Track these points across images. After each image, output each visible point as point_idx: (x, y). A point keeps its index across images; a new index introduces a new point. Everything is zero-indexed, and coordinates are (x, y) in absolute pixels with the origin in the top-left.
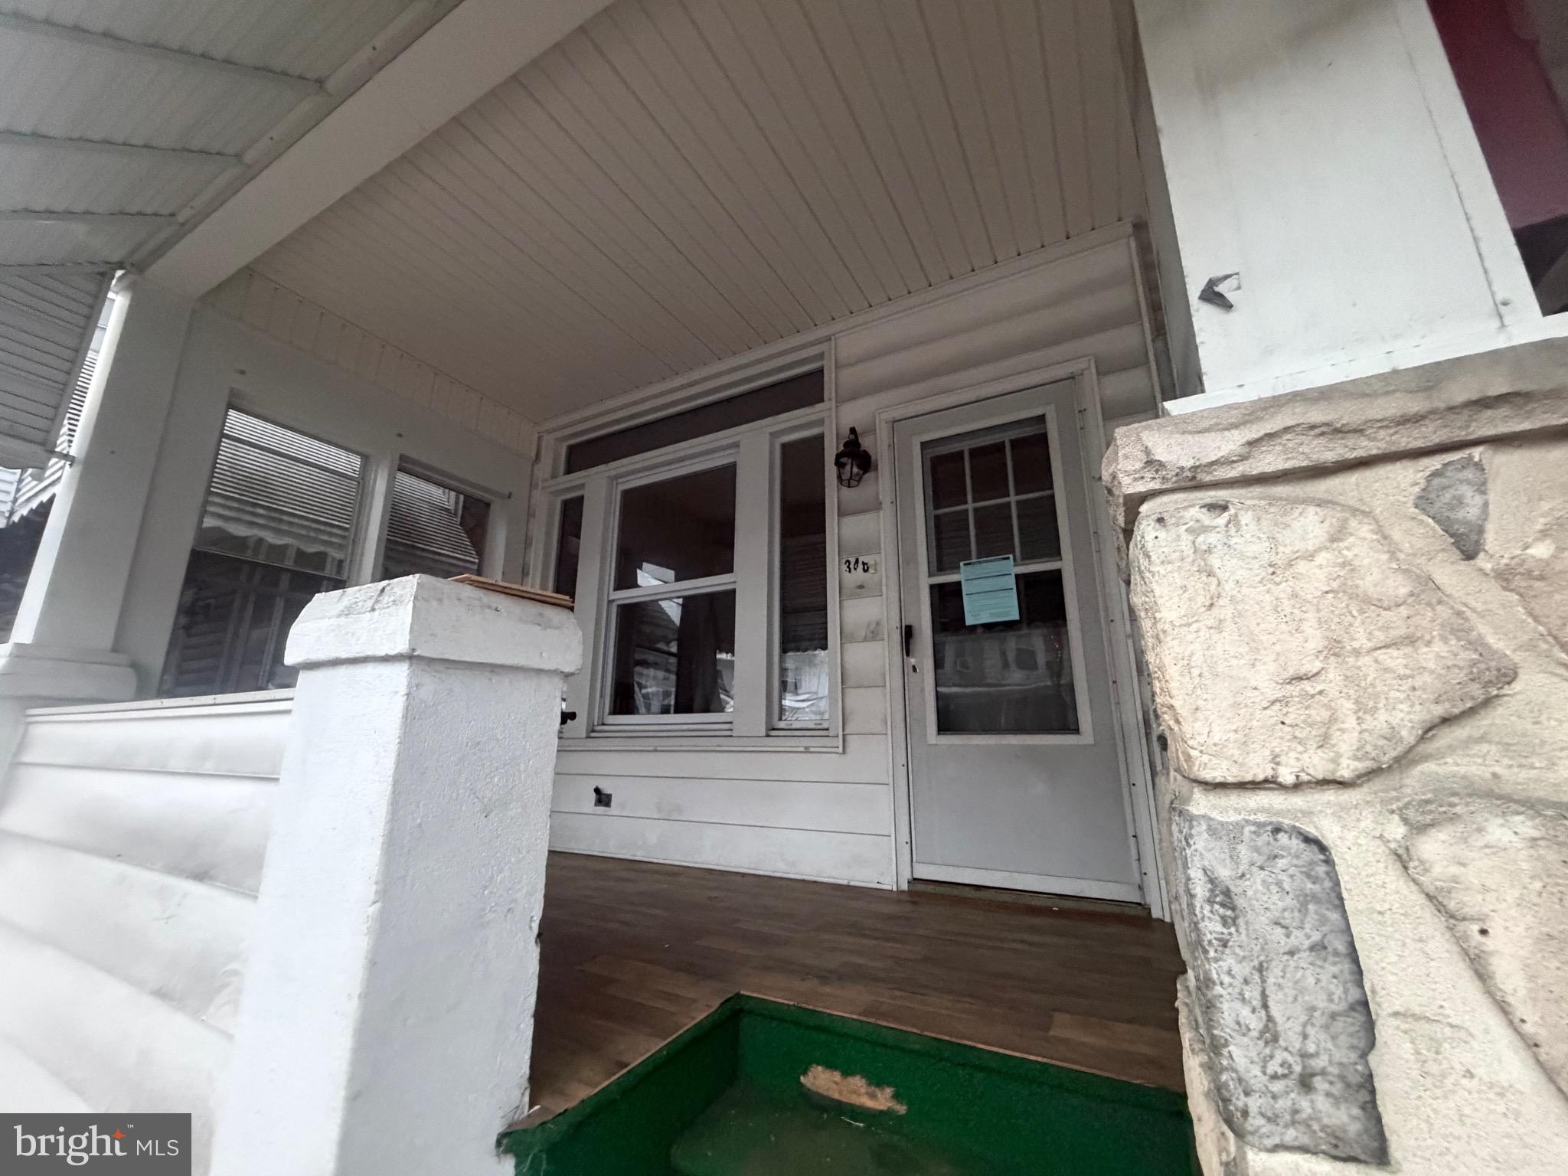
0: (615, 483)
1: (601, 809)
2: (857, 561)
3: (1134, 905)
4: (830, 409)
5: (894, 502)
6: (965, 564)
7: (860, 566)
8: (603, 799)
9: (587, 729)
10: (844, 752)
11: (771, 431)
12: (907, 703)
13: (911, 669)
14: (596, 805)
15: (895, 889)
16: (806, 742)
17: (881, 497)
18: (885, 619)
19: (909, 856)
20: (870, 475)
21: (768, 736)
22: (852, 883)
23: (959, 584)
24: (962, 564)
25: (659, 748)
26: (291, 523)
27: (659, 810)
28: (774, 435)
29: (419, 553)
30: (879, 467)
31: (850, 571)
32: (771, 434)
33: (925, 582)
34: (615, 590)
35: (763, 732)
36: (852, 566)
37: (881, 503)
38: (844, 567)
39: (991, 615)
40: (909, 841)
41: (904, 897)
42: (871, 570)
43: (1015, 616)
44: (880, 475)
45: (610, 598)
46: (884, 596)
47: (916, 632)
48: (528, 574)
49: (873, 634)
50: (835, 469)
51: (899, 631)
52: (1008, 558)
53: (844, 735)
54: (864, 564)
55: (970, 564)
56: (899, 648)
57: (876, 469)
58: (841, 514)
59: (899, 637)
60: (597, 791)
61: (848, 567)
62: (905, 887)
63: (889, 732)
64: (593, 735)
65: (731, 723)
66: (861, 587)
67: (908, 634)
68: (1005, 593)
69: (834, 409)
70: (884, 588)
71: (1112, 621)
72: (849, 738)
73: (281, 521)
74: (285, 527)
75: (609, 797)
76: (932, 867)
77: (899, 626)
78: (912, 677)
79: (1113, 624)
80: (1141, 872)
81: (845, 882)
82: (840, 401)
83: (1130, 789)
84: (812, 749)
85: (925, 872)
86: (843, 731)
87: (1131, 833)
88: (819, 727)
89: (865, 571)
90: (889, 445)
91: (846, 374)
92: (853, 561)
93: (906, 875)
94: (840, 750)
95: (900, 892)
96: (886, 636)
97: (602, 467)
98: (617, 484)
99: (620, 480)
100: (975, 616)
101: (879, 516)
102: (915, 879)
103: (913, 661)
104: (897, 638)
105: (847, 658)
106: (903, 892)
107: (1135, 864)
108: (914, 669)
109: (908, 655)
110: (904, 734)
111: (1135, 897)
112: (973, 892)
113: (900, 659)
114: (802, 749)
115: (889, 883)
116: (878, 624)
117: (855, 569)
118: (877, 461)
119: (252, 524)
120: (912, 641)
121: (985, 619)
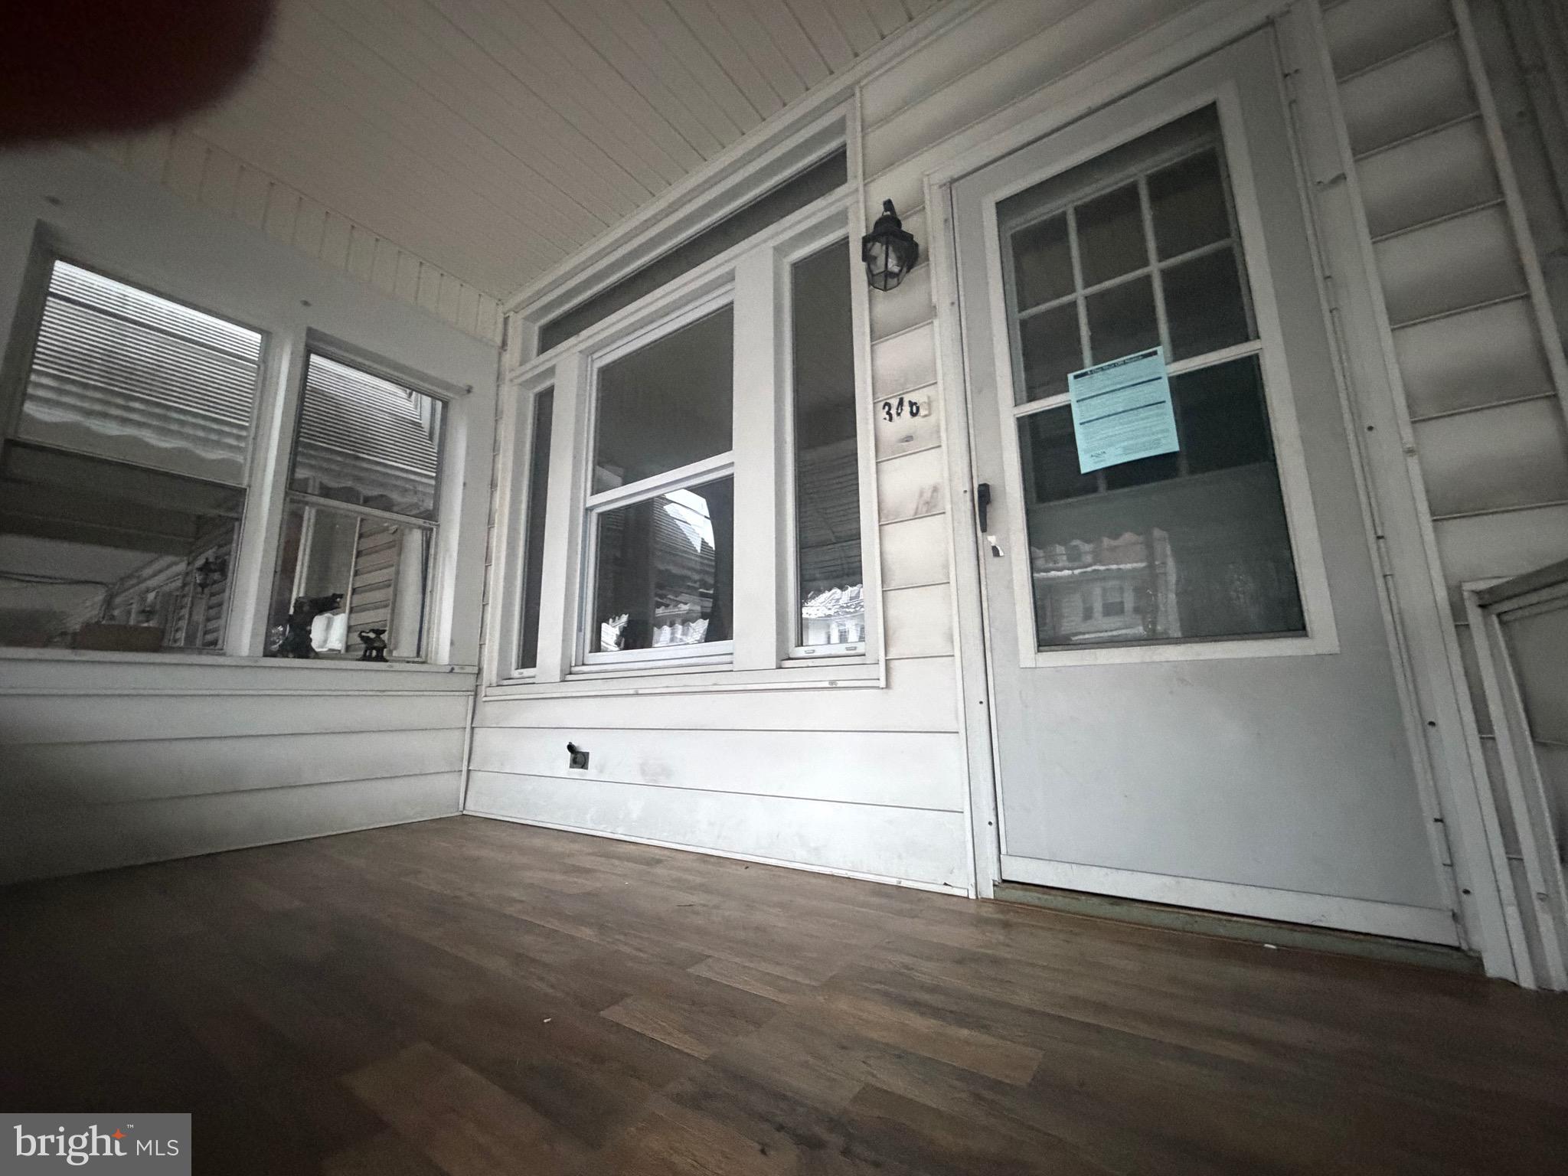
0: (590, 359)
1: (577, 772)
2: (901, 403)
3: (1445, 950)
4: (857, 190)
5: (956, 304)
6: (1076, 377)
7: (906, 408)
8: (579, 759)
9: (562, 671)
10: (888, 686)
11: (776, 244)
12: (985, 605)
13: (991, 553)
14: (571, 767)
15: (972, 896)
16: (831, 674)
17: (934, 299)
18: (947, 482)
19: (995, 844)
20: (917, 271)
21: (780, 667)
22: (904, 884)
23: (1068, 408)
24: (1071, 376)
25: (640, 692)
26: (182, 423)
27: (643, 773)
28: (780, 251)
29: (365, 465)
30: (931, 258)
31: (891, 419)
32: (776, 249)
33: (1008, 413)
34: (592, 494)
35: (772, 662)
36: (893, 412)
37: (935, 307)
38: (883, 414)
39: (1127, 451)
40: (993, 821)
41: (988, 912)
42: (922, 412)
43: (1170, 443)
44: (933, 272)
45: (588, 505)
46: (944, 447)
47: (994, 494)
48: (497, 486)
49: (928, 507)
50: (863, 265)
51: (968, 495)
52: (1155, 353)
53: (887, 661)
54: (912, 404)
55: (1085, 374)
56: (970, 521)
57: (927, 259)
58: (876, 336)
59: (969, 504)
60: (571, 748)
61: (888, 413)
62: (989, 892)
63: (957, 653)
64: (569, 677)
65: (731, 654)
66: (908, 439)
67: (984, 497)
68: (1154, 410)
69: (861, 189)
70: (943, 434)
71: (1370, 428)
72: (894, 664)
73: (166, 418)
74: (174, 427)
75: (586, 755)
76: (1034, 864)
77: (967, 487)
78: (991, 564)
79: (1373, 433)
80: (1457, 888)
81: (894, 882)
82: (868, 177)
83: (1424, 731)
84: (840, 684)
85: (1020, 870)
86: (886, 654)
87: (1429, 813)
88: (852, 652)
89: (913, 414)
90: (946, 221)
91: (875, 137)
92: (895, 402)
93: (990, 874)
94: (882, 683)
95: (981, 901)
96: (948, 507)
97: (572, 340)
98: (592, 361)
99: (595, 356)
100: (1098, 456)
101: (932, 330)
102: (1004, 881)
103: (992, 540)
104: (965, 508)
105: (889, 547)
106: (986, 900)
107: (1442, 875)
108: (995, 552)
109: (984, 530)
110: (981, 654)
111: (1443, 934)
112: (1108, 907)
113: (972, 538)
114: (826, 685)
115: (962, 886)
116: (935, 490)
117: (899, 414)
118: (927, 251)
119: (125, 421)
120: (989, 508)
121: (1115, 457)
